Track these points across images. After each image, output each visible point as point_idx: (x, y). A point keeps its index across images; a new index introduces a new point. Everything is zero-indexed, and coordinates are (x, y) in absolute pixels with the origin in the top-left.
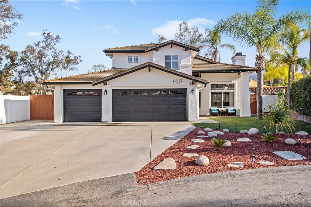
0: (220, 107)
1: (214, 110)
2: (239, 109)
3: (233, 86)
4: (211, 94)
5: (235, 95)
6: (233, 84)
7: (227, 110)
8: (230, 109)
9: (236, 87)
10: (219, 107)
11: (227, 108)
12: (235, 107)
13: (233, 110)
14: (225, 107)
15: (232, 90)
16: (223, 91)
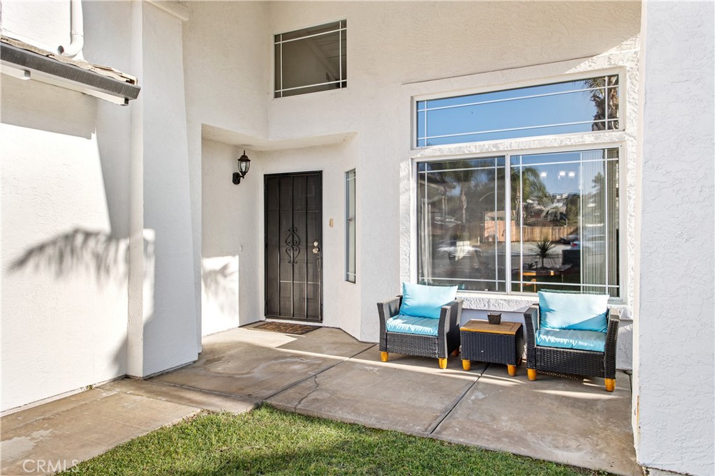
0: (491, 287)
1: (421, 314)
6: (613, 79)
10: (478, 287)
11: (542, 297)
12: (630, 299)
13: (595, 328)
14: (528, 289)
15: (597, 138)
16: (515, 147)
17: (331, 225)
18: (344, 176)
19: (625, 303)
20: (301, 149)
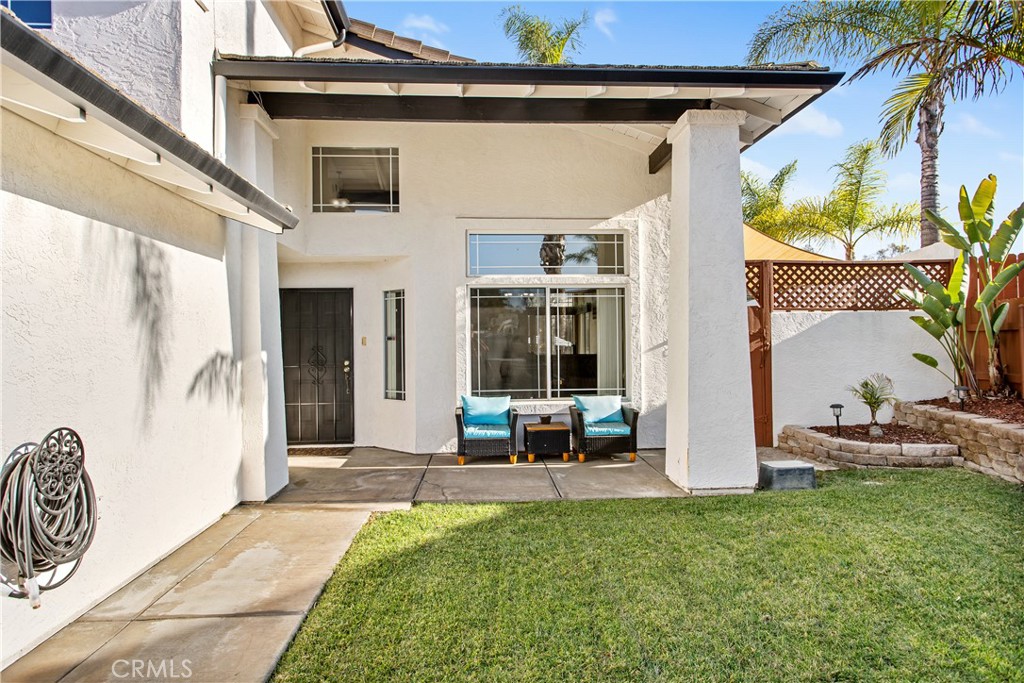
0: (535, 396)
1: (484, 422)
2: (658, 403)
3: (621, 247)
4: (473, 303)
5: (630, 311)
6: (620, 237)
7: (578, 415)
8: (599, 409)
9: (640, 255)
10: (524, 396)
11: (577, 400)
12: (633, 397)
13: (617, 419)
14: (565, 395)
15: (612, 280)
16: (554, 282)
17: (364, 342)
18: (382, 296)
19: (630, 401)
20: (326, 264)
